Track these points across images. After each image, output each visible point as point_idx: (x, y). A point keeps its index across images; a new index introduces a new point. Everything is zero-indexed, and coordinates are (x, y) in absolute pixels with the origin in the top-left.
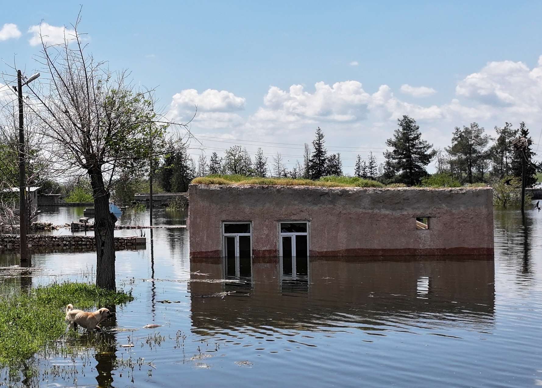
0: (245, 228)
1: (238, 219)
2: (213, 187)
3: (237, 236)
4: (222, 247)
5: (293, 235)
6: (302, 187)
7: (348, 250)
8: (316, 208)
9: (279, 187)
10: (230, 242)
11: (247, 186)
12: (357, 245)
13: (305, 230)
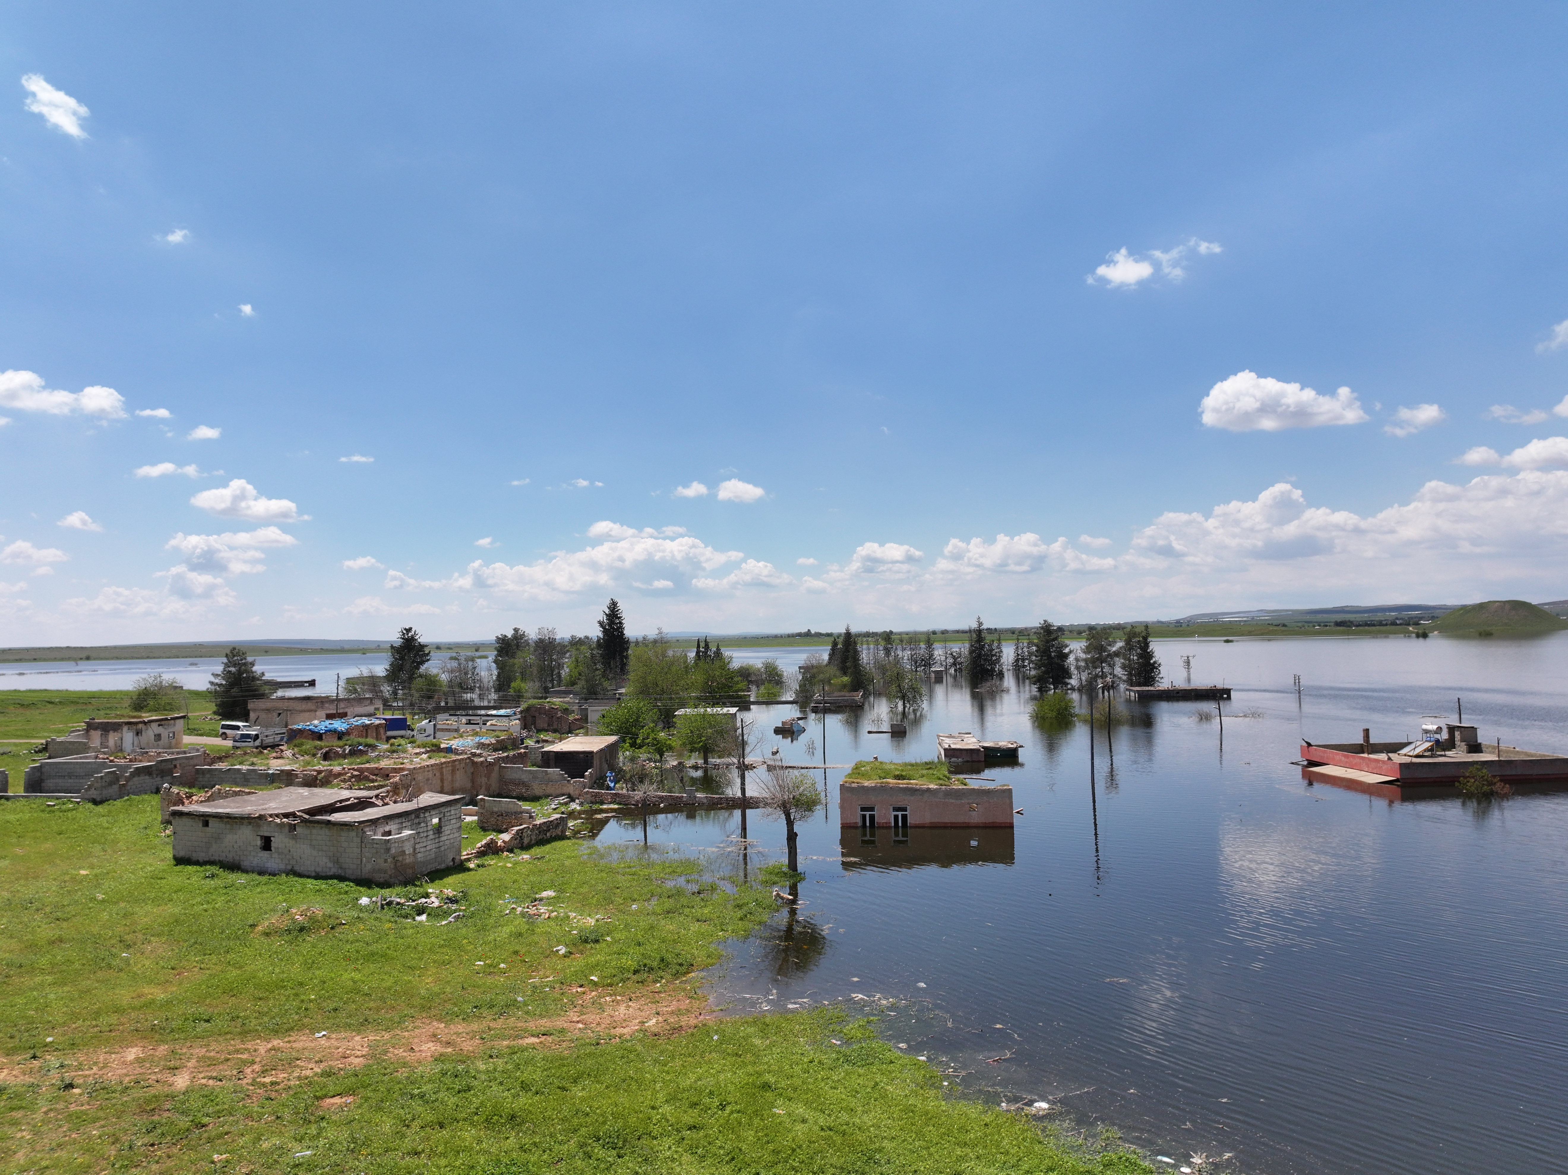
0: (872, 809)
1: (868, 804)
2: (854, 785)
3: (868, 814)
4: (859, 821)
5: (900, 814)
6: (905, 786)
7: (931, 823)
8: (912, 798)
9: (891, 785)
10: (864, 817)
11: (873, 785)
12: (936, 820)
13: (906, 811)
